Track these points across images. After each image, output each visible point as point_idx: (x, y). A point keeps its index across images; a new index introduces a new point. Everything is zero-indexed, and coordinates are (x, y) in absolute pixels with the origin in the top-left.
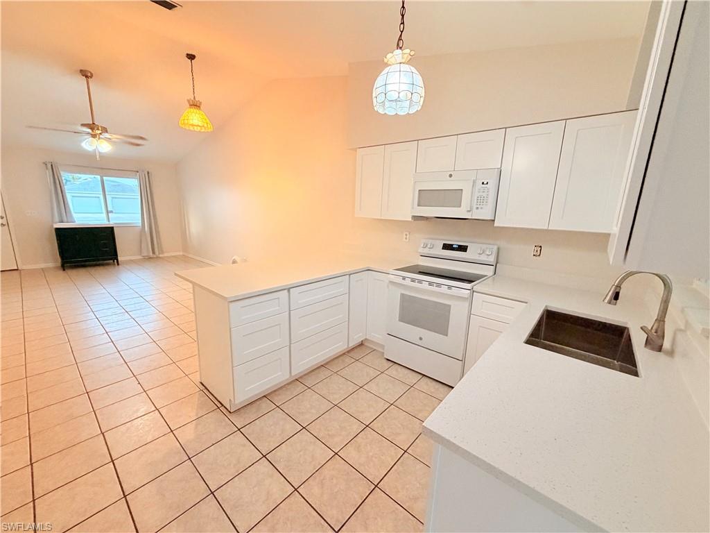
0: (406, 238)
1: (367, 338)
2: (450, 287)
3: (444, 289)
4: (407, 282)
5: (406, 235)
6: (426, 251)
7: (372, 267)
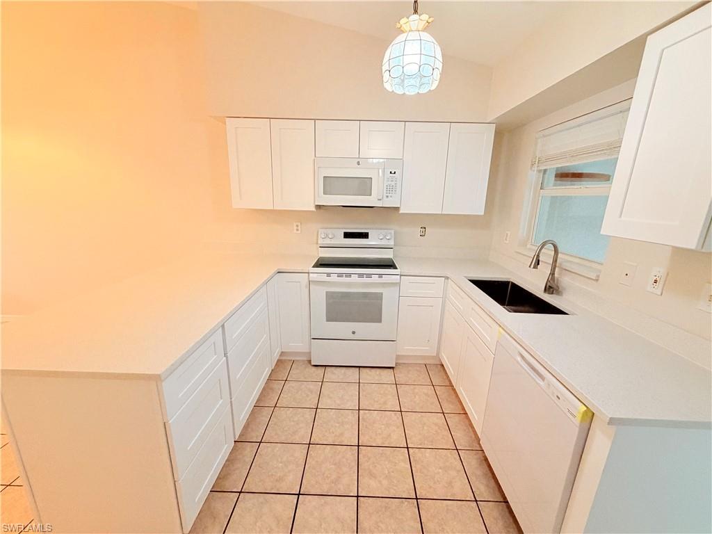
0: (297, 230)
1: (283, 350)
2: (380, 276)
3: (375, 279)
4: (334, 278)
5: (297, 226)
6: (328, 242)
7: (283, 268)
